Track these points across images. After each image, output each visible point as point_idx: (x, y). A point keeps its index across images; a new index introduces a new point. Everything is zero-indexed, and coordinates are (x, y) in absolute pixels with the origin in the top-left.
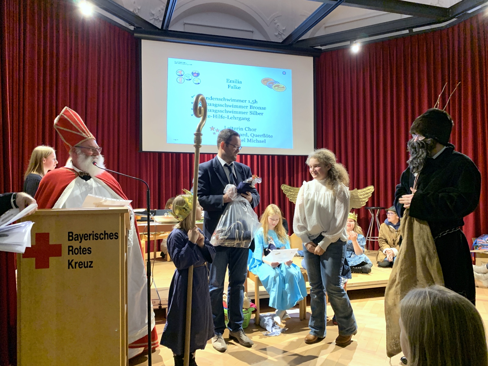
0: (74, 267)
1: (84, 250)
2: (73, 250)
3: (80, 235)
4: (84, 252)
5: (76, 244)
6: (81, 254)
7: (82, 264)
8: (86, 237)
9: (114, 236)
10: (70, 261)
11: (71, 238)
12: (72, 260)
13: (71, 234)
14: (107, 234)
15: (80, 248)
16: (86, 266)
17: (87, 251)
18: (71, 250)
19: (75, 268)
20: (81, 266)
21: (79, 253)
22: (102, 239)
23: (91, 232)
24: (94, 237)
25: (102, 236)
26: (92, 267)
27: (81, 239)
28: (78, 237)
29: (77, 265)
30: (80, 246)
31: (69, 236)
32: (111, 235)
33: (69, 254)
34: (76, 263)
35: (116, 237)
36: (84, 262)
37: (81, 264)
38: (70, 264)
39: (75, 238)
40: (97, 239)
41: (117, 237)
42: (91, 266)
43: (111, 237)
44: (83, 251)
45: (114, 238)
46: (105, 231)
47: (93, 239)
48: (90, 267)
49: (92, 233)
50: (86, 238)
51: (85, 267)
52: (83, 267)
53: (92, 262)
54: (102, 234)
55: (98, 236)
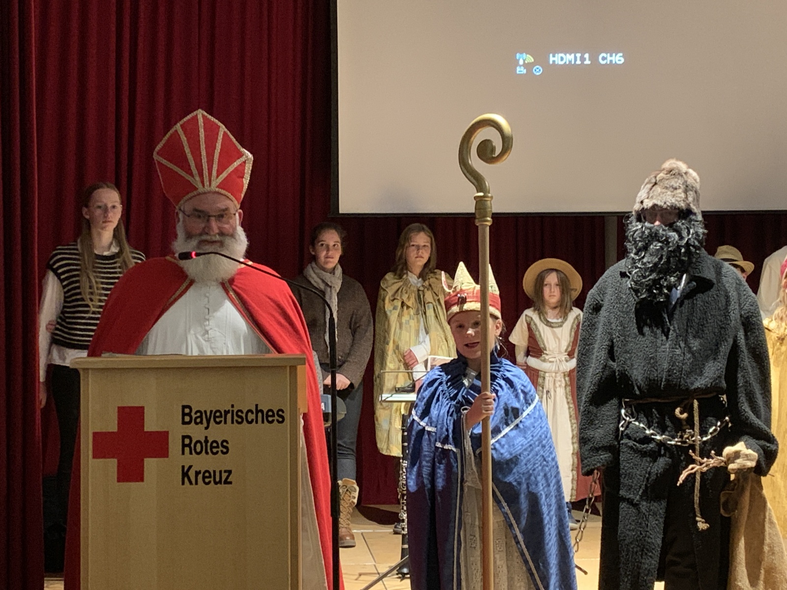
0: (193, 481)
1: (215, 445)
2: (192, 445)
3: (205, 412)
4: (215, 450)
5: (197, 432)
6: (207, 453)
7: (210, 477)
9: (276, 417)
10: (186, 469)
11: (187, 419)
12: (190, 467)
13: (187, 411)
14: (262, 411)
15: (206, 441)
16: (218, 479)
17: (221, 448)
19: (196, 483)
20: (207, 480)
21: (204, 451)
22: (251, 422)
23: (228, 408)
24: (235, 418)
25: (251, 417)
26: (230, 483)
27: (208, 421)
28: (201, 417)
29: (200, 476)
30: (206, 437)
31: (184, 414)
32: (270, 413)
33: (183, 453)
34: (197, 473)
35: (280, 419)
36: (214, 472)
37: (207, 474)
38: (185, 474)
39: (196, 418)
40: (241, 423)
41: (283, 417)
42: (229, 480)
43: (270, 419)
44: (212, 447)
45: (275, 421)
46: (257, 406)
47: (233, 422)
48: (226, 482)
49: (231, 409)
50: (218, 420)
51: (216, 483)
52: (212, 482)
53: (230, 472)
54: (250, 411)
55: (244, 415)
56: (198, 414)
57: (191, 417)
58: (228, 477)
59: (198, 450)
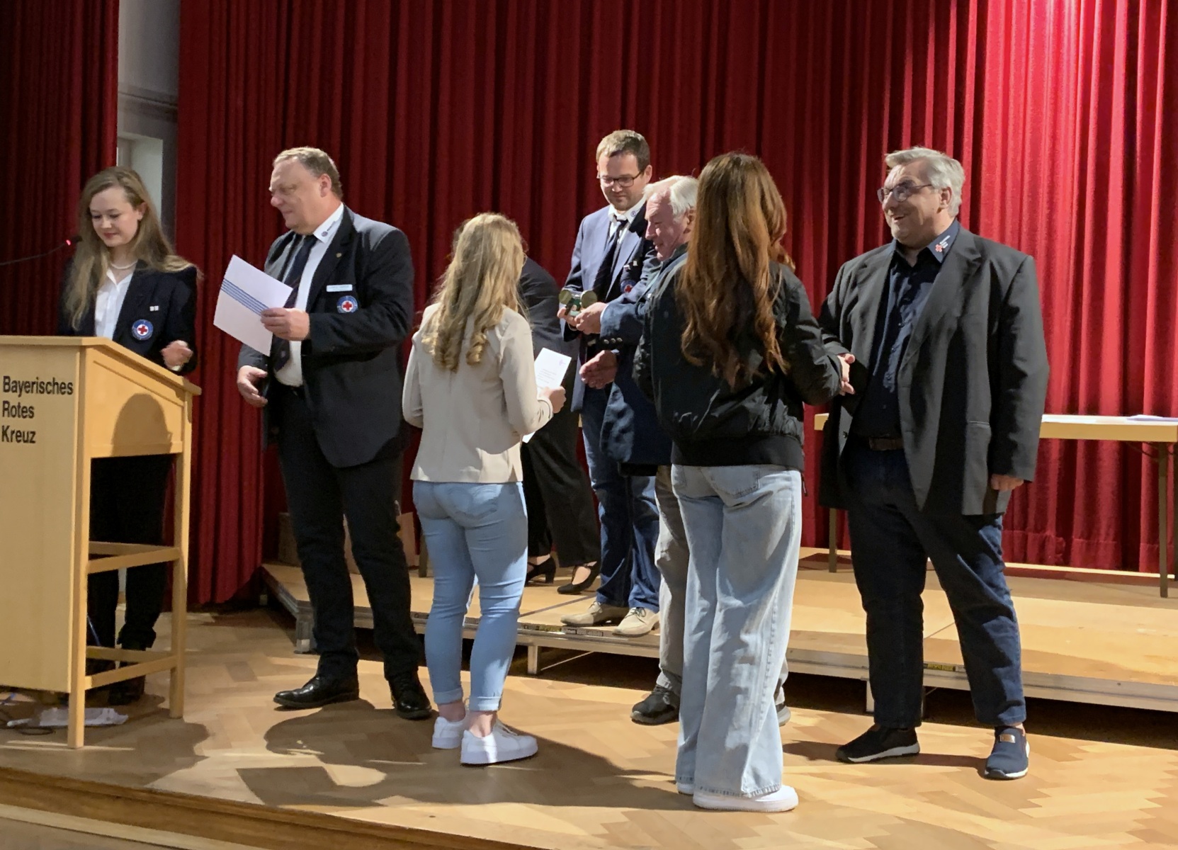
0: (10, 439)
1: (25, 410)
2: (10, 409)
3: (19, 382)
4: (25, 414)
5: (13, 398)
6: (19, 416)
7: (20, 436)
8: (26, 387)
9: (67, 390)
10: (5, 428)
11: (7, 387)
12: (8, 427)
13: (7, 381)
14: (57, 384)
15: (19, 406)
16: (26, 438)
17: (29, 413)
18: (7, 408)
19: (12, 441)
20: (19, 439)
21: (17, 415)
22: (49, 393)
23: (34, 380)
24: (39, 389)
25: (50, 388)
26: (34, 442)
27: (21, 390)
28: (16, 387)
29: (14, 435)
30: (19, 403)
31: (5, 384)
32: (63, 386)
33: (3, 416)
34: (13, 432)
35: (70, 391)
36: (24, 433)
37: (19, 434)
38: (4, 433)
39: (13, 387)
40: (42, 393)
41: (71, 389)
42: (34, 439)
43: (63, 390)
44: (23, 412)
45: (66, 394)
46: (54, 379)
47: (37, 392)
48: (33, 442)
49: (36, 380)
50: (28, 389)
51: (25, 442)
52: (22, 442)
53: (34, 433)
54: (49, 383)
55: (45, 386)
56: (14, 384)
57: (9, 387)
58: (32, 438)
59: (14, 413)
